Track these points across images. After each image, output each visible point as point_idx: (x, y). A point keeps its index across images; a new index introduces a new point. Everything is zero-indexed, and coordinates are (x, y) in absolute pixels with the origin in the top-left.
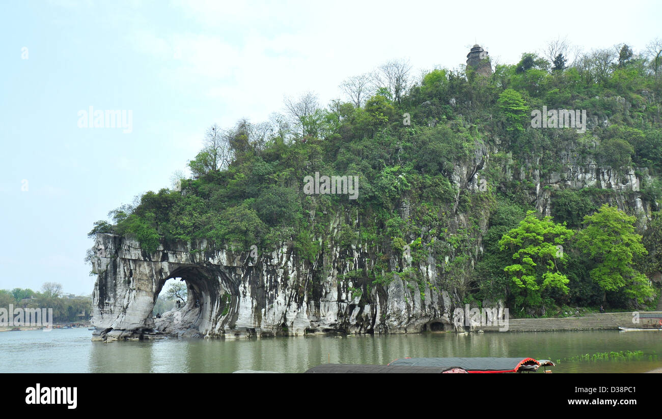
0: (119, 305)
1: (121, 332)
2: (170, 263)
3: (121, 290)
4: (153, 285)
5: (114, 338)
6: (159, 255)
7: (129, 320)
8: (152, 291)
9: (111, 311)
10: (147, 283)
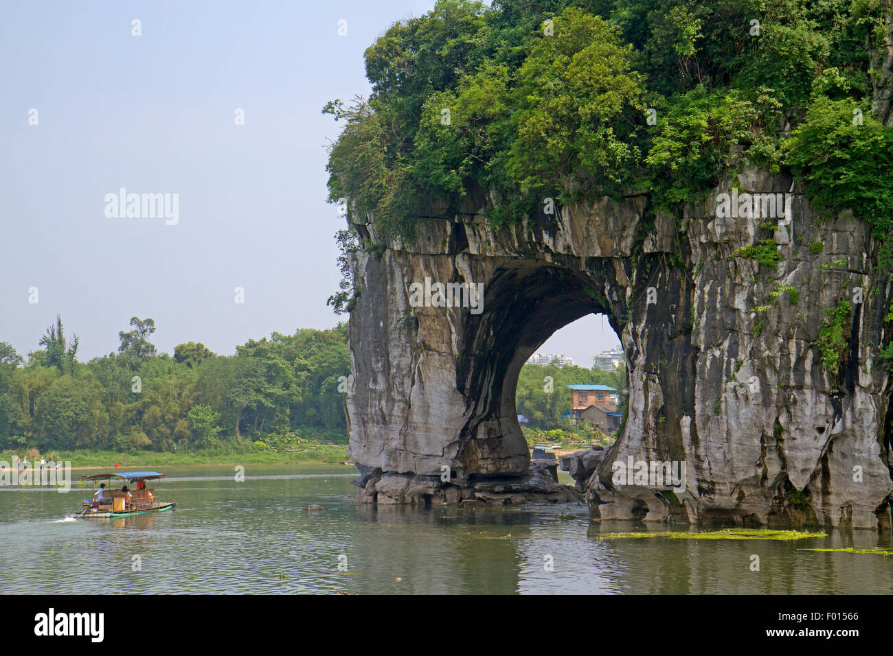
1: (406, 480)
2: (473, 258)
4: (451, 333)
5: (391, 497)
6: (445, 231)
7: (416, 443)
8: (451, 354)
9: (384, 417)
10: (438, 327)
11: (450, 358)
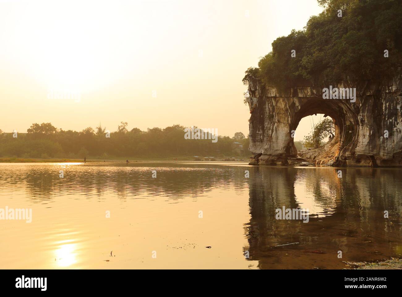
0: (266, 135)
1: (269, 156)
2: (300, 99)
3: (267, 123)
4: (289, 118)
5: (264, 161)
6: (291, 91)
7: (273, 147)
8: (288, 123)
9: (261, 140)
10: (284, 116)
11: (288, 125)
